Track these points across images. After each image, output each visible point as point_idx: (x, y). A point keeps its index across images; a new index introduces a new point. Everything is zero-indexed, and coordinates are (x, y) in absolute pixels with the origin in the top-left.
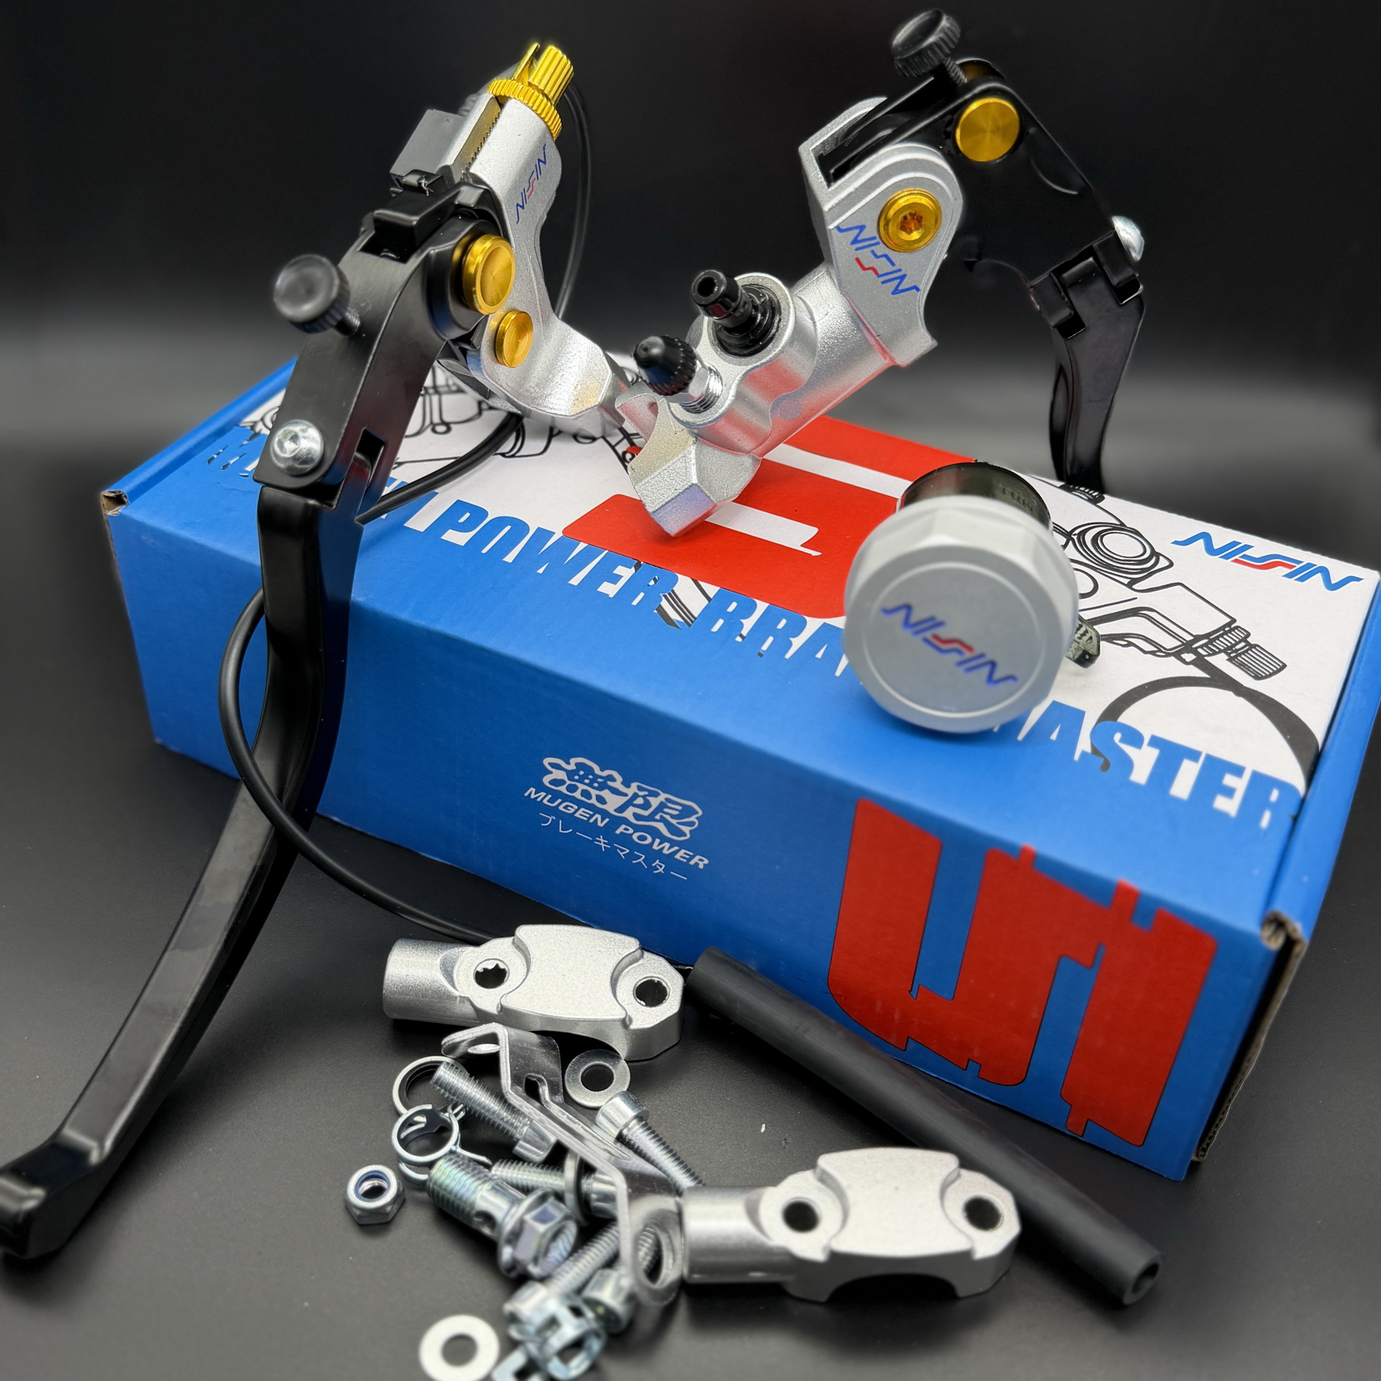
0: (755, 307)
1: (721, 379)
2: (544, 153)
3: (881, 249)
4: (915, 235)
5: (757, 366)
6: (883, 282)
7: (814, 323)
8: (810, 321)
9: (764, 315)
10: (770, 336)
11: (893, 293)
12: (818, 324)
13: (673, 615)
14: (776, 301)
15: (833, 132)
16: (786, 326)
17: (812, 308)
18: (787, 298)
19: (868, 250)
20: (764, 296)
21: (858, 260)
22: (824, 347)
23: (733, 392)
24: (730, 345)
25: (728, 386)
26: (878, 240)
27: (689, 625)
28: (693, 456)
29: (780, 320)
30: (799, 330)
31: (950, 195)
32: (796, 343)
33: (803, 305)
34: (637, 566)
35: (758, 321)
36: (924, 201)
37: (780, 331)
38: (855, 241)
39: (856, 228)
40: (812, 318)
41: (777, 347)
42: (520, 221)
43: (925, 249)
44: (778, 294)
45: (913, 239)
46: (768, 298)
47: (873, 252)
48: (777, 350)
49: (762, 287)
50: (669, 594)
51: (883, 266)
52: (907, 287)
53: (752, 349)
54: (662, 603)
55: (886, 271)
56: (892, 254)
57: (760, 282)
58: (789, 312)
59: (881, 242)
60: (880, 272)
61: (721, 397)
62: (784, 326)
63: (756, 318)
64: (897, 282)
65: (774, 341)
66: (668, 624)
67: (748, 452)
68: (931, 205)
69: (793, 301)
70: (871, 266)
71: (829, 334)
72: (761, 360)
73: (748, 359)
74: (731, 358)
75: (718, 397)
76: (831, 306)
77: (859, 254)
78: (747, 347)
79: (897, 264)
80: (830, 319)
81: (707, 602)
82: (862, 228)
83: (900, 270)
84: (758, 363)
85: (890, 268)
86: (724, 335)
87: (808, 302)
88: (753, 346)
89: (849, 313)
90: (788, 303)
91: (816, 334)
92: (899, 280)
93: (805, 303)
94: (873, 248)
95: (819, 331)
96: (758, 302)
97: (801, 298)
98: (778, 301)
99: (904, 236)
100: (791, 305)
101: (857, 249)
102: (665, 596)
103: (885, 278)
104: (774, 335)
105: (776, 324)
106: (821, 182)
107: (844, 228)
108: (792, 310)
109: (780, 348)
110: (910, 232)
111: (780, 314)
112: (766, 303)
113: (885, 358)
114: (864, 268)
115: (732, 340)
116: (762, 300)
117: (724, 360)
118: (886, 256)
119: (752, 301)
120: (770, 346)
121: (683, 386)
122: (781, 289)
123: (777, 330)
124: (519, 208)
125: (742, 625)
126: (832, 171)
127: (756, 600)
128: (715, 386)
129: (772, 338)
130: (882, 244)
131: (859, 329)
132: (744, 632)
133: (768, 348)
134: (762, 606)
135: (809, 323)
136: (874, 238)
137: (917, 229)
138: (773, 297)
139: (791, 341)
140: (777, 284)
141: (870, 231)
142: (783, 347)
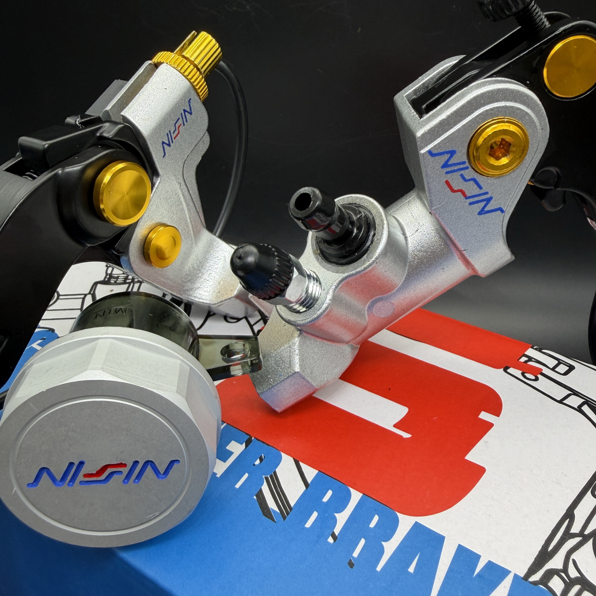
0: (352, 223)
1: (320, 284)
2: (190, 105)
3: (469, 173)
4: (504, 161)
5: (353, 275)
6: (471, 204)
7: (406, 238)
8: (402, 235)
9: (359, 229)
10: (365, 248)
11: (480, 213)
12: (409, 239)
13: (271, 504)
14: (371, 218)
15: (424, 81)
16: (380, 240)
17: (404, 225)
18: (381, 216)
19: (457, 174)
20: (360, 212)
21: (447, 183)
22: (414, 258)
23: (329, 297)
24: (330, 254)
25: (326, 291)
26: (467, 164)
27: (284, 518)
28: (296, 347)
29: (374, 234)
30: (392, 242)
31: (538, 124)
32: (389, 254)
33: (396, 223)
34: (248, 443)
35: (354, 234)
36: (513, 128)
37: (374, 244)
38: (445, 165)
39: (447, 152)
40: (404, 234)
41: (371, 258)
42: (167, 155)
43: (512, 174)
44: (374, 212)
45: (502, 164)
46: (363, 214)
47: (462, 176)
48: (371, 261)
49: (359, 206)
50: (271, 476)
51: (471, 189)
52: (492, 208)
53: (349, 259)
54: (263, 488)
55: (473, 194)
56: (479, 179)
57: (358, 201)
58: (383, 228)
59: (470, 167)
60: (468, 195)
61: (319, 300)
62: (378, 239)
63: (352, 232)
64: (482, 204)
65: (368, 252)
66: (264, 515)
67: (347, 343)
68: (518, 132)
69: (386, 218)
70: (459, 188)
71: (419, 248)
72: (356, 269)
73: (345, 267)
74: (329, 266)
75: (317, 300)
76: (421, 224)
77: (449, 177)
78: (344, 257)
79: (484, 188)
80: (420, 234)
81: (304, 488)
82: (452, 153)
83: (487, 193)
84: (354, 272)
85: (477, 191)
86: (324, 247)
87: (401, 220)
88: (349, 256)
89: (437, 230)
90: (382, 221)
91: (407, 248)
92: (485, 202)
93: (398, 221)
94: (462, 172)
95: (410, 245)
96: (355, 218)
97: (394, 217)
98: (373, 217)
99: (492, 161)
100: (385, 222)
101: (447, 173)
102: (267, 479)
103: (472, 200)
104: (369, 247)
105: (370, 238)
106: (414, 116)
107: (436, 152)
108: (385, 226)
109: (374, 259)
110: (498, 158)
111: (375, 230)
112: (362, 218)
113: (468, 269)
114: (453, 191)
115: (331, 250)
116: (359, 216)
117: (324, 267)
118: (474, 180)
119: (349, 217)
120: (365, 257)
121: (281, 292)
122: (375, 207)
123: (372, 242)
124: (165, 145)
125: (334, 521)
126: (424, 106)
127: (351, 489)
128: (314, 289)
129: (367, 250)
130: (470, 168)
131: (446, 244)
132: (337, 531)
133: (363, 259)
134: (356, 496)
135: (401, 238)
136: (464, 163)
137: (504, 155)
138: (369, 214)
139: (385, 253)
140: (372, 203)
141: (461, 156)
142: (377, 259)
